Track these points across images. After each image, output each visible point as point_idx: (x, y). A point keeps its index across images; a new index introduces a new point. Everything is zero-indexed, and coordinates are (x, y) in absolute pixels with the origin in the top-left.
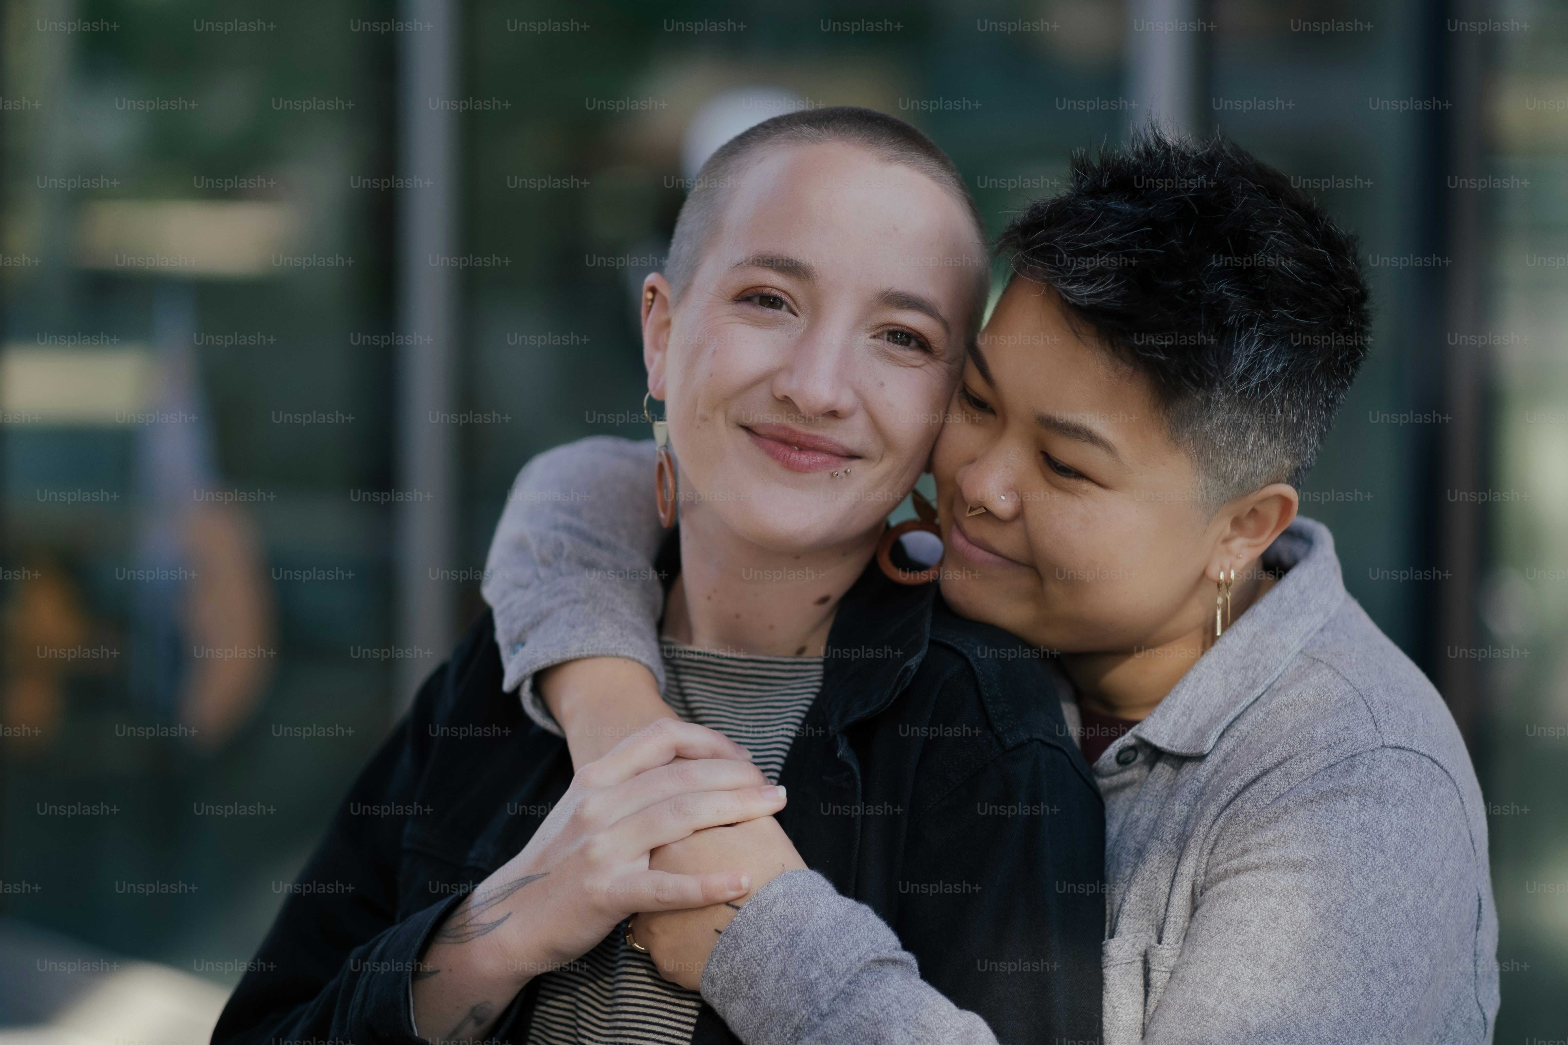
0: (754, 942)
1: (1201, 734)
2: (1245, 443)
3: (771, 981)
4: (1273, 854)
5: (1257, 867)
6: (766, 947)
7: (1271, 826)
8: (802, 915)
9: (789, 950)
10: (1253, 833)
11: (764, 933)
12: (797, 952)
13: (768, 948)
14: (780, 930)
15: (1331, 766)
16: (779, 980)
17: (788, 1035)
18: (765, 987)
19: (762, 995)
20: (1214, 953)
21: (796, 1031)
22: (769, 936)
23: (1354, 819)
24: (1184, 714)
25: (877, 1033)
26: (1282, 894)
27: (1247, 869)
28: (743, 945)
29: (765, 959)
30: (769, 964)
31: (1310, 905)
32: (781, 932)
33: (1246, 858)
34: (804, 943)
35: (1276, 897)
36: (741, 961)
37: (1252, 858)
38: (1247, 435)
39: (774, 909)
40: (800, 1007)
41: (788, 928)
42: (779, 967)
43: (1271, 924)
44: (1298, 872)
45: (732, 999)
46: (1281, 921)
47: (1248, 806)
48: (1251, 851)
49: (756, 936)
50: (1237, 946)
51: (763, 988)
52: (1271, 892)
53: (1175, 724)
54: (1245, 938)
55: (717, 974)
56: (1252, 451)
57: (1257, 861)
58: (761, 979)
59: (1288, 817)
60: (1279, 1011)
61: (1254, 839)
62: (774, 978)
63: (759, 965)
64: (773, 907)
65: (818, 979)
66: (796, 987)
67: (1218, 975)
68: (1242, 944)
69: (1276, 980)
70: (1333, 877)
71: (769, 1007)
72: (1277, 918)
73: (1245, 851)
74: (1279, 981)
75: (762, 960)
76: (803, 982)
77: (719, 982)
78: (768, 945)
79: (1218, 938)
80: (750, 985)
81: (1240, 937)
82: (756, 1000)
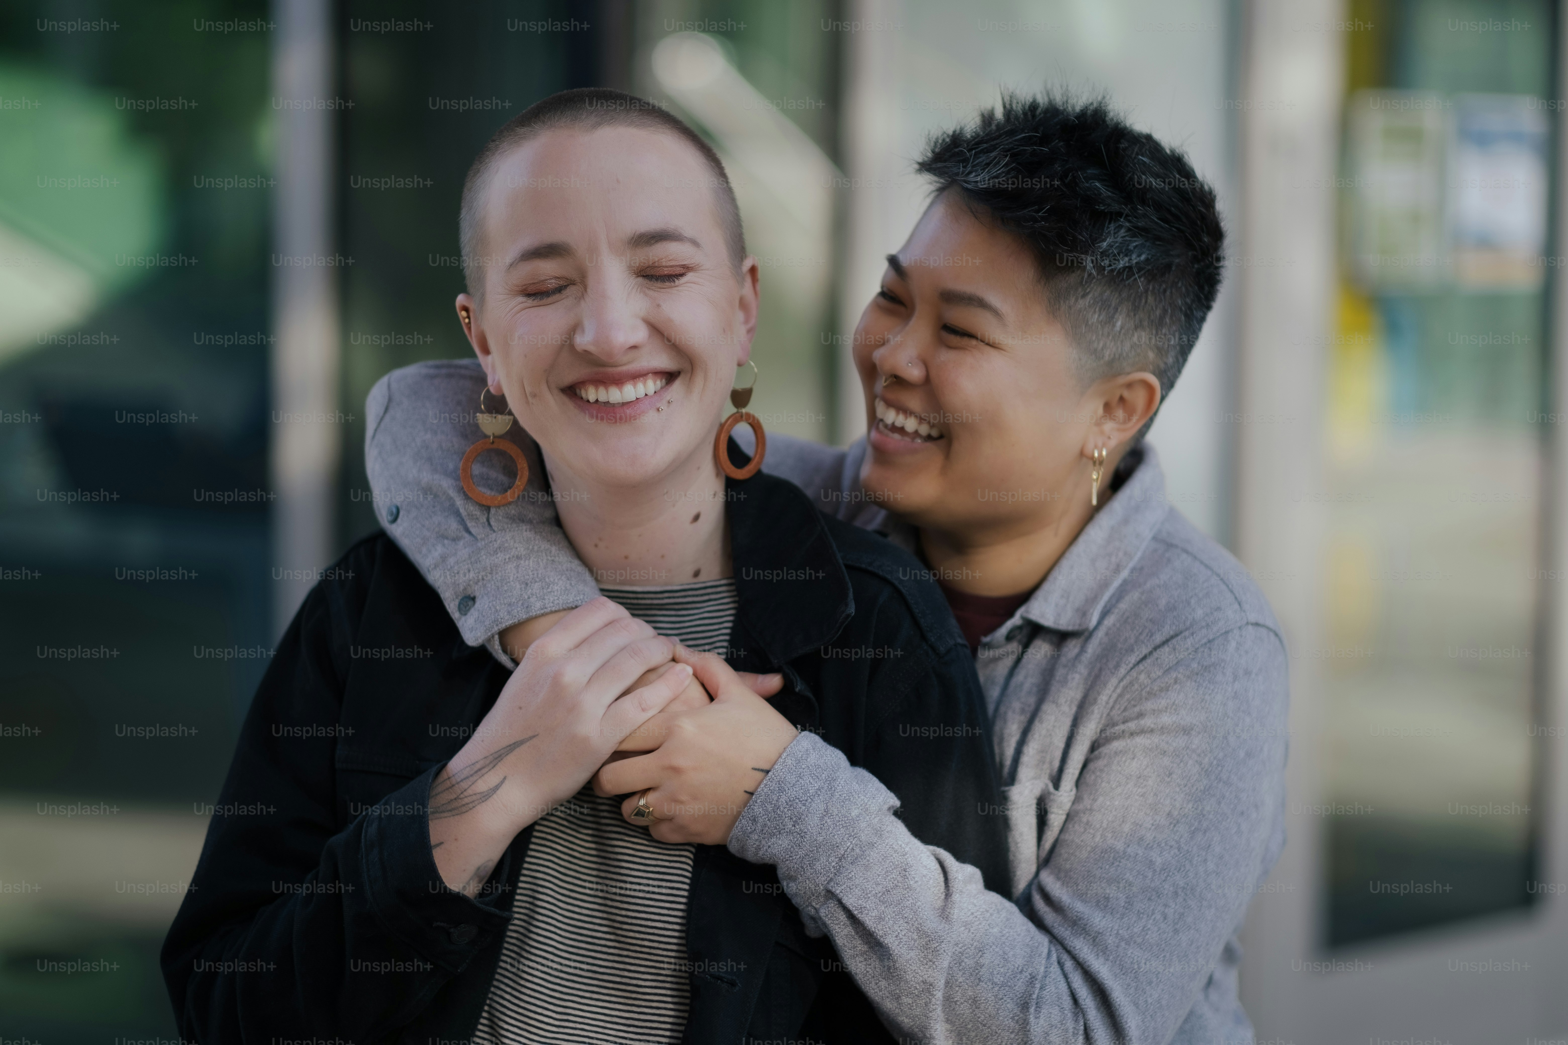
0: (797, 786)
1: (1083, 613)
2: (1114, 326)
3: (816, 819)
4: (1166, 719)
5: (1152, 731)
6: (808, 790)
7: (1163, 694)
8: (832, 765)
9: (829, 793)
10: (1146, 699)
11: (805, 779)
12: (837, 795)
13: (811, 792)
14: (817, 777)
15: (1210, 641)
16: (823, 817)
17: (833, 864)
18: (811, 823)
19: (808, 829)
20: (1117, 803)
21: (840, 860)
22: (809, 782)
23: (1230, 689)
24: (1062, 596)
25: (905, 863)
26: (1174, 754)
27: (1142, 732)
28: (787, 789)
29: (810, 800)
30: (814, 804)
31: (1197, 761)
32: (819, 779)
33: (1142, 722)
34: (841, 787)
35: (1169, 757)
36: (786, 802)
37: (1147, 722)
38: (1116, 317)
39: (809, 760)
40: (845, 840)
41: (823, 775)
42: (822, 807)
43: (1166, 778)
44: (1187, 735)
45: (772, 835)
46: (1174, 776)
47: (1142, 677)
48: (1145, 715)
49: (798, 781)
50: (1137, 797)
51: (809, 824)
52: (1164, 753)
53: (1057, 605)
54: (1144, 790)
55: (760, 814)
56: (1120, 332)
57: (1152, 726)
58: (807, 816)
59: (1177, 687)
60: (1176, 851)
61: (1149, 705)
62: (818, 816)
63: (804, 805)
64: (807, 757)
65: (858, 816)
66: (840, 823)
67: (1123, 821)
68: (1142, 796)
69: (1172, 825)
70: (1215, 738)
71: (816, 840)
72: (1170, 774)
73: (1141, 715)
74: (1175, 826)
75: (806, 801)
76: (846, 819)
77: (761, 820)
78: (810, 788)
79: (1119, 790)
80: (796, 821)
81: (1140, 790)
82: (802, 834)
